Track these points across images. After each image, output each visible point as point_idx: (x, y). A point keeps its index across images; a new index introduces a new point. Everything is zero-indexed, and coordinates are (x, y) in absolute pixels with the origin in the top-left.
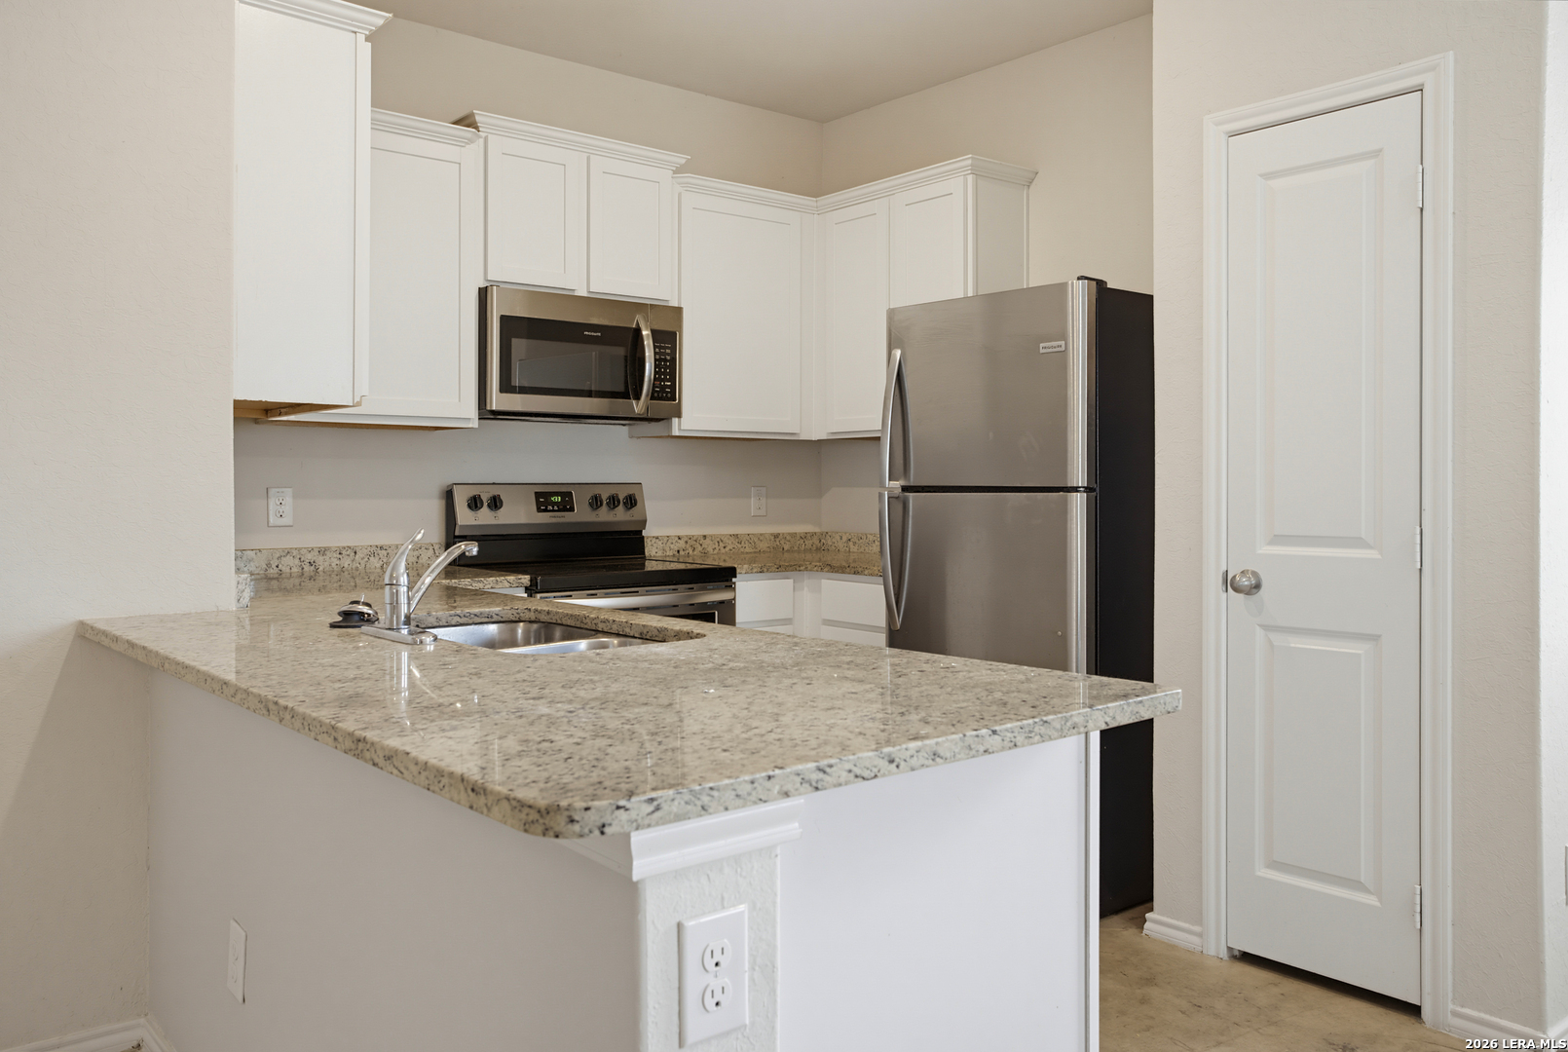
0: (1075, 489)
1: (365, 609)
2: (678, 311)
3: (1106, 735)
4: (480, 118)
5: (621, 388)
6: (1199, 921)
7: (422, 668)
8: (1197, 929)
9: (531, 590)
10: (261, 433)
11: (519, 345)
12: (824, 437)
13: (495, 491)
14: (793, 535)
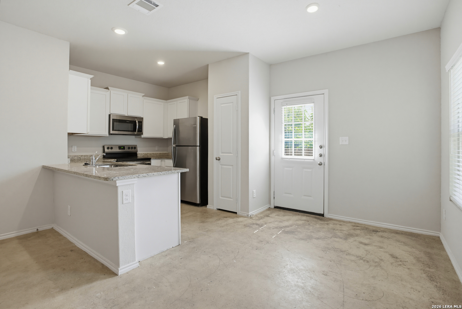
0: (198, 146)
1: (89, 163)
2: (143, 118)
3: (181, 173)
4: (109, 88)
5: (132, 130)
6: (213, 205)
7: (97, 171)
8: (213, 206)
9: (117, 161)
10: (71, 137)
11: (115, 123)
12: (167, 138)
13: (112, 146)
14: (163, 153)
